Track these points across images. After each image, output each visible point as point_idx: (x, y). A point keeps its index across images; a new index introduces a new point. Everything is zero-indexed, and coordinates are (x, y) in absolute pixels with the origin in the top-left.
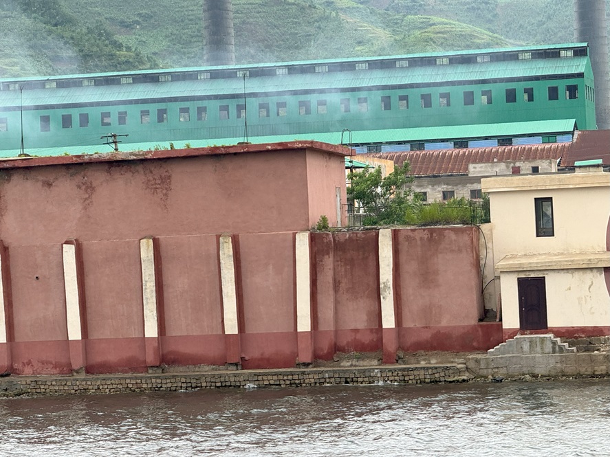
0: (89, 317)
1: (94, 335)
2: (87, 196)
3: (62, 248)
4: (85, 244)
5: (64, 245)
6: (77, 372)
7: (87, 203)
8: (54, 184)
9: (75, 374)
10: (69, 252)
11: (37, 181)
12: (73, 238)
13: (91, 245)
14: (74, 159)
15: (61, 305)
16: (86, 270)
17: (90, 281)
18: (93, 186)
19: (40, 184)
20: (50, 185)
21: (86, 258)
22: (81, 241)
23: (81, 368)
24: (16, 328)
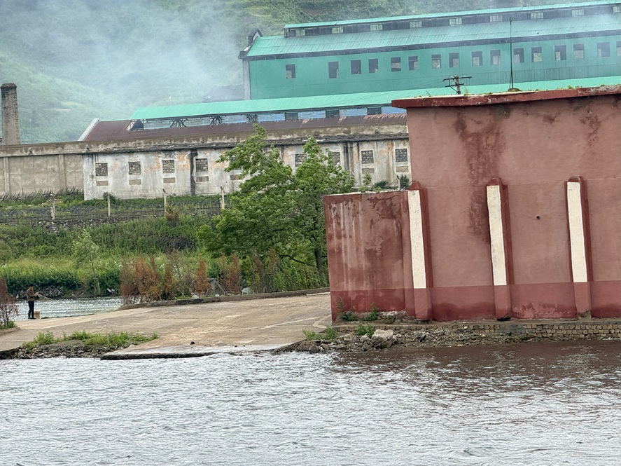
0: (594, 258)
1: (599, 277)
2: (592, 131)
3: (566, 186)
4: (590, 181)
5: (569, 183)
6: (583, 316)
7: (592, 138)
8: (556, 119)
9: (580, 318)
10: (574, 190)
11: (538, 116)
12: (577, 176)
13: (597, 183)
14: (580, 92)
15: (564, 246)
16: (591, 209)
17: (595, 221)
18: (599, 120)
19: (541, 119)
20: (551, 120)
21: (590, 196)
22: (586, 178)
23: (587, 311)
24: (516, 270)
